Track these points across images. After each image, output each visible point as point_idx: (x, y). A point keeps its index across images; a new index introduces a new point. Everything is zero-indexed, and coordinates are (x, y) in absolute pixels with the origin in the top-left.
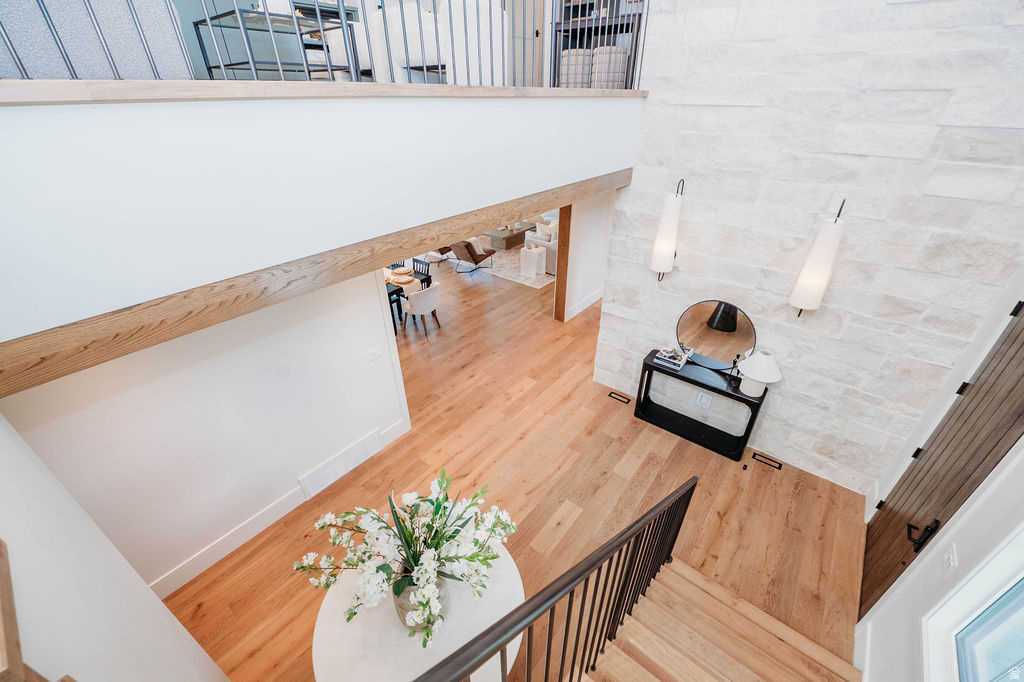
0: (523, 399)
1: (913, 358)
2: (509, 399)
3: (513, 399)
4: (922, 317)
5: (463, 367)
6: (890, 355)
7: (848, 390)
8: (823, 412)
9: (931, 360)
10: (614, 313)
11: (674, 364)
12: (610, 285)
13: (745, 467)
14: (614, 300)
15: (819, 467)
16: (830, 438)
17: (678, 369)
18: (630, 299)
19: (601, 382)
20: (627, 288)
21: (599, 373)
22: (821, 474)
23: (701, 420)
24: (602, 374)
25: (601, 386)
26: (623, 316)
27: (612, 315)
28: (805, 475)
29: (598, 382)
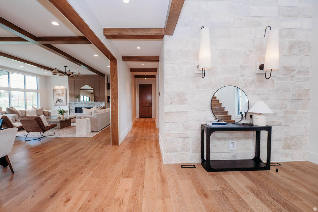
0: (134, 197)
1: (299, 89)
2: (121, 203)
3: (126, 201)
4: (296, 72)
5: (52, 196)
6: (293, 90)
7: (285, 112)
8: (280, 127)
9: (304, 88)
10: (173, 110)
11: (223, 124)
12: (168, 94)
13: (277, 171)
14: (171, 103)
15: (287, 156)
16: (286, 139)
17: (226, 126)
18: (181, 99)
19: (170, 162)
20: (179, 93)
21: (168, 156)
22: (289, 160)
23: (233, 159)
24: (170, 156)
25: (172, 164)
26: (178, 111)
27: (172, 112)
28: (287, 163)
29: (169, 163)
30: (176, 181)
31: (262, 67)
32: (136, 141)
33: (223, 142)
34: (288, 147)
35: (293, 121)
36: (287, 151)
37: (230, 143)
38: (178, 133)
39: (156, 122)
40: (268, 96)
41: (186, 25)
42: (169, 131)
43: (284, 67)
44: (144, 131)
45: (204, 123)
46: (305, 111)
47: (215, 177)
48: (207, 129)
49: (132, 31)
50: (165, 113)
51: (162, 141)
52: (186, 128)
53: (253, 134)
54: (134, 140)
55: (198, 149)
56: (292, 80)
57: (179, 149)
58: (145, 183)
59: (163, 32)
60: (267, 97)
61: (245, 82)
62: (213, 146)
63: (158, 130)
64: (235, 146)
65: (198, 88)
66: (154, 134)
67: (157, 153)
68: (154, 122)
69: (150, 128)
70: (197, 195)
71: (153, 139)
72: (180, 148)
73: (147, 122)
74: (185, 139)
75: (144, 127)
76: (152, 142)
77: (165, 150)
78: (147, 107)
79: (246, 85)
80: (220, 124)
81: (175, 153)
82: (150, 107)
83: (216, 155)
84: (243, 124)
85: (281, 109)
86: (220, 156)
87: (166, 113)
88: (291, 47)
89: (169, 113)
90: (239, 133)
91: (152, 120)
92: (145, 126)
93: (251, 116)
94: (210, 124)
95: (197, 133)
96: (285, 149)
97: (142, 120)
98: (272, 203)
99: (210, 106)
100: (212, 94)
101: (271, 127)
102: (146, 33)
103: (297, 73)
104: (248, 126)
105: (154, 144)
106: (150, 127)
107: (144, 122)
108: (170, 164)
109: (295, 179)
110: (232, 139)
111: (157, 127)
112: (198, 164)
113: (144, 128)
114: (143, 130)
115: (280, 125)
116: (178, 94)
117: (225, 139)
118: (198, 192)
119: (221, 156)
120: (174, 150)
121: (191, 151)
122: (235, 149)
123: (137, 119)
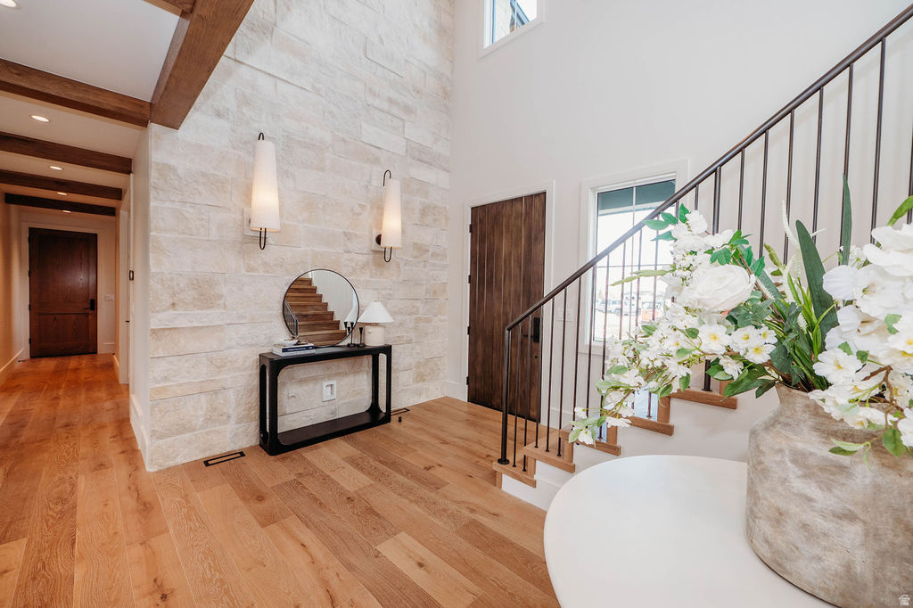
1: (434, 282)
4: (430, 253)
6: (426, 284)
7: (416, 319)
8: (409, 346)
9: (440, 281)
10: (177, 324)
11: (307, 348)
12: (162, 280)
13: (400, 421)
14: (173, 304)
15: (420, 395)
16: (418, 365)
17: (313, 351)
18: (204, 293)
19: (171, 463)
20: (197, 279)
21: (164, 447)
22: (423, 400)
23: (331, 418)
24: (169, 447)
25: (176, 468)
26: (195, 324)
27: (175, 329)
28: (419, 406)
29: (166, 467)
30: (186, 497)
31: (378, 240)
32: (22, 439)
33: (311, 386)
34: (420, 378)
35: (427, 334)
36: (420, 384)
37: (324, 387)
38: (197, 381)
39: (118, 363)
40: (391, 292)
41: (219, 115)
42: (165, 379)
43: (415, 244)
44: (62, 403)
45: (265, 350)
46: (443, 318)
47: (289, 460)
48: (272, 361)
49: (18, 74)
50: (153, 333)
51: (140, 413)
52: (218, 367)
53: (367, 361)
54: (15, 435)
55: (253, 412)
56: (425, 266)
57: (200, 423)
58: (78, 533)
59: (146, 111)
60: (390, 294)
61: (353, 265)
62: (289, 398)
63: (128, 389)
64: (335, 390)
65: (250, 269)
66: (108, 405)
67: (123, 452)
68: (110, 366)
69: (88, 390)
70: (240, 503)
71: (107, 418)
72: (202, 419)
73: (76, 370)
74: (216, 393)
75: (59, 388)
76: (102, 427)
77: (153, 434)
78: (73, 316)
79: (354, 270)
80: (300, 349)
81: (187, 436)
82: (87, 315)
83: (296, 416)
84: (348, 345)
85: (410, 314)
86: (304, 419)
87: (154, 331)
88: (424, 211)
89: (167, 333)
90: (343, 364)
91: (99, 362)
92: (63, 385)
93: (361, 329)
94: (279, 352)
95: (250, 375)
96: (417, 382)
97: (48, 364)
98: (375, 468)
99: (281, 311)
100: (286, 285)
101: (391, 346)
102: (81, 95)
103: (432, 255)
104: (356, 349)
105: (110, 431)
106: (90, 386)
107: (57, 373)
108: (169, 469)
109: (419, 426)
110: (330, 377)
111: (122, 381)
112: (252, 448)
113: (61, 392)
114: (57, 398)
115: (410, 342)
116: (195, 282)
117: (315, 379)
118: (243, 499)
119: (307, 417)
120: (183, 428)
121: (232, 421)
122: (335, 396)
123: (18, 365)
